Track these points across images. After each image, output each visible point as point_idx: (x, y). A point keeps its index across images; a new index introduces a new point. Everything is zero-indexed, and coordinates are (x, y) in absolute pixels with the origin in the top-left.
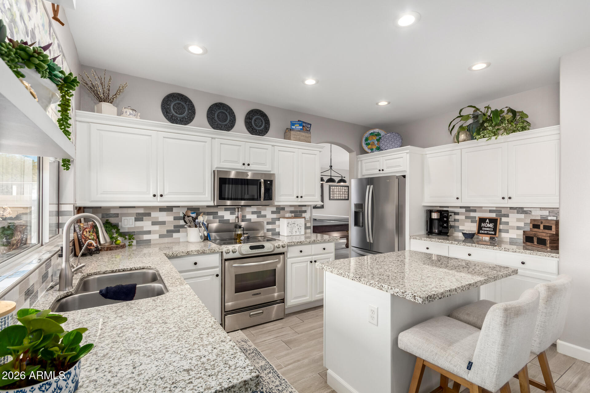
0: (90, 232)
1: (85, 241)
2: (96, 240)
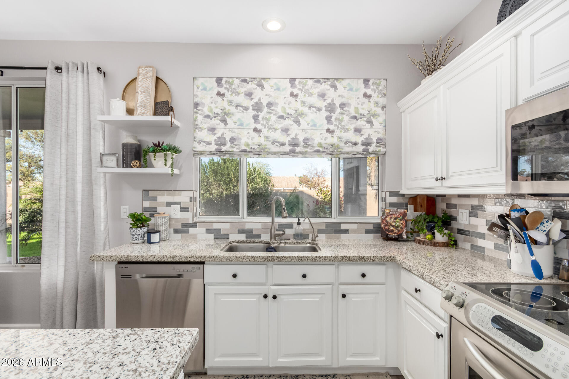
1: (385, 226)
2: (402, 228)
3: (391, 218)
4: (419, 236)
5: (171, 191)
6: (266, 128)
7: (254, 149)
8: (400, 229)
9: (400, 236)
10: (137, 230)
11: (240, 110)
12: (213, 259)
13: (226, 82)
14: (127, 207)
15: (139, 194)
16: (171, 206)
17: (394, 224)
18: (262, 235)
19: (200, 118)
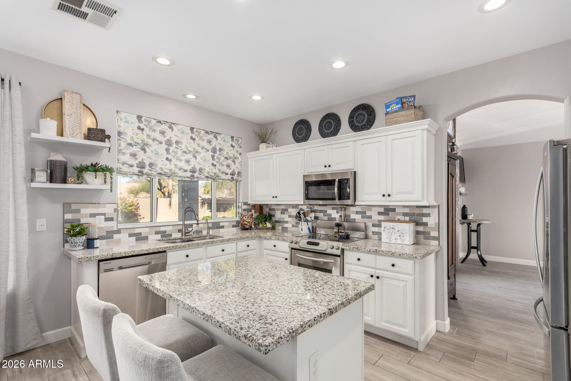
0: (248, 218)
1: (243, 222)
2: (251, 222)
3: (246, 217)
4: (259, 226)
5: (96, 203)
6: (175, 158)
7: (167, 173)
8: (250, 223)
9: (251, 227)
10: (77, 239)
11: (156, 143)
12: (175, 247)
13: (145, 120)
14: (45, 220)
15: (59, 208)
16: (95, 217)
17: (247, 221)
18: (173, 234)
19: (123, 145)
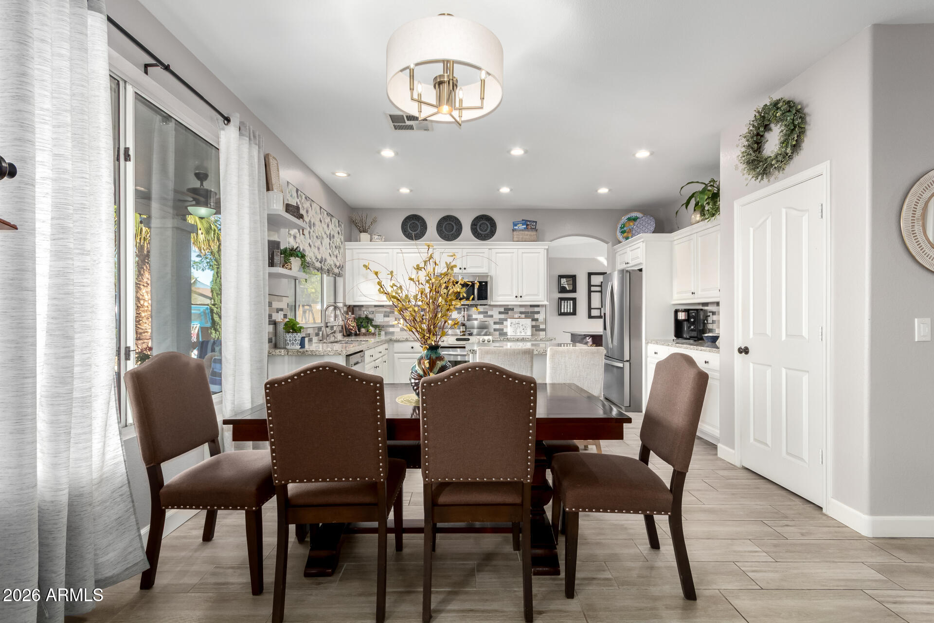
0: (352, 321)
1: (348, 326)
3: (350, 321)
6: (313, 244)
8: (354, 328)
13: (300, 195)
16: (279, 313)
17: (352, 325)
